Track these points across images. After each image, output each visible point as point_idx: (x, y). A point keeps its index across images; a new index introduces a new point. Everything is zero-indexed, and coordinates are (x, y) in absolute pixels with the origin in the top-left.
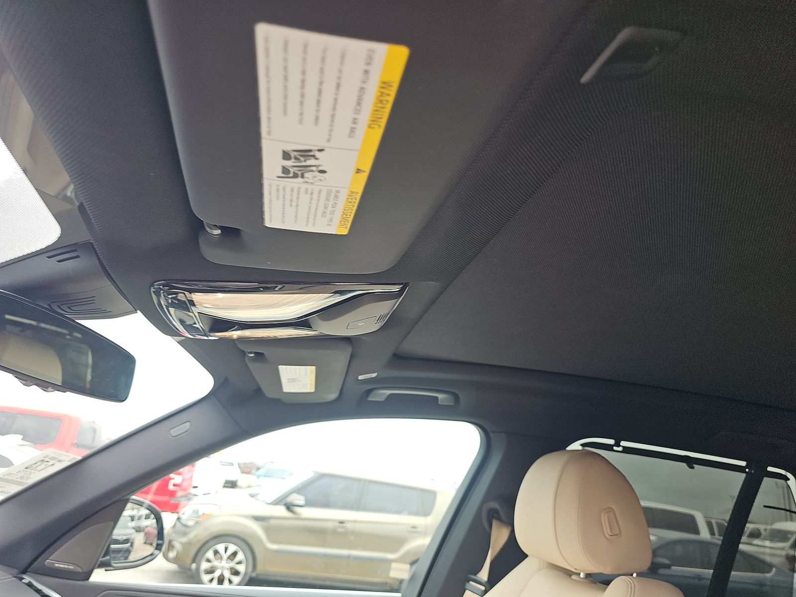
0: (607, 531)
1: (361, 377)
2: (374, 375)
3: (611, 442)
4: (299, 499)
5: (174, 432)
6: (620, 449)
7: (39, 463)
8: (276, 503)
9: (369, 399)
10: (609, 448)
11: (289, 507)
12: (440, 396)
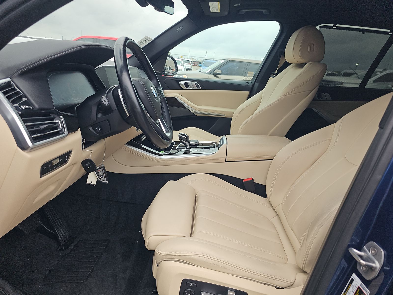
0: (309, 50)
1: (235, 5)
2: (239, 4)
3: (332, 25)
4: (219, 72)
5: (178, 30)
6: (336, 28)
7: (144, 41)
8: (210, 73)
9: (239, 14)
10: (331, 27)
11: (215, 75)
12: (264, 11)
